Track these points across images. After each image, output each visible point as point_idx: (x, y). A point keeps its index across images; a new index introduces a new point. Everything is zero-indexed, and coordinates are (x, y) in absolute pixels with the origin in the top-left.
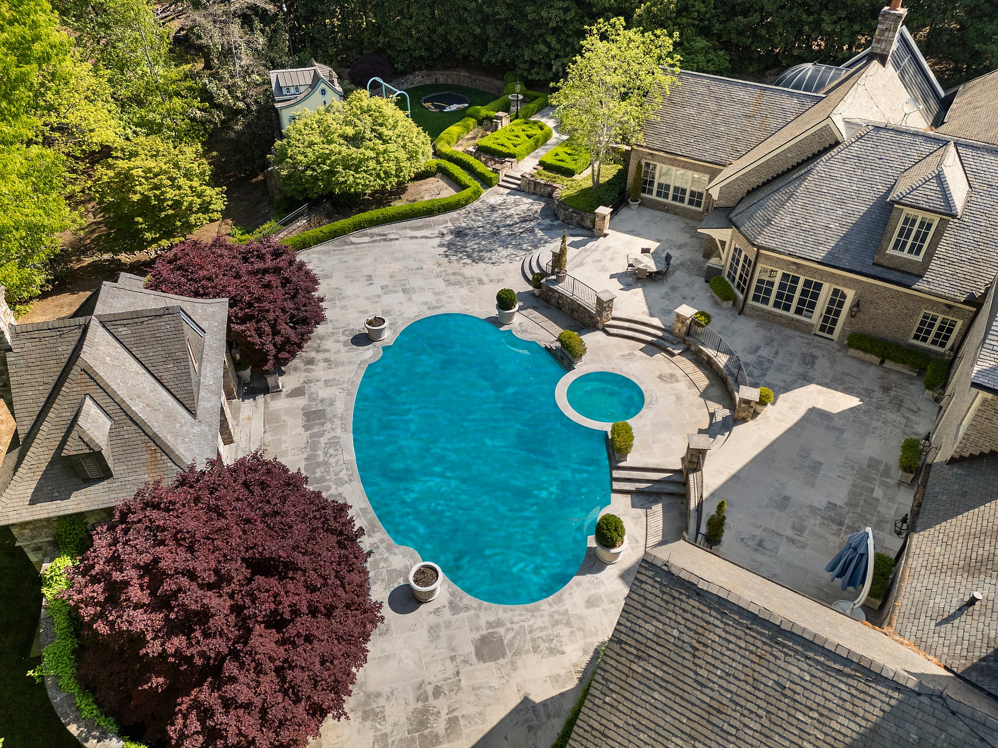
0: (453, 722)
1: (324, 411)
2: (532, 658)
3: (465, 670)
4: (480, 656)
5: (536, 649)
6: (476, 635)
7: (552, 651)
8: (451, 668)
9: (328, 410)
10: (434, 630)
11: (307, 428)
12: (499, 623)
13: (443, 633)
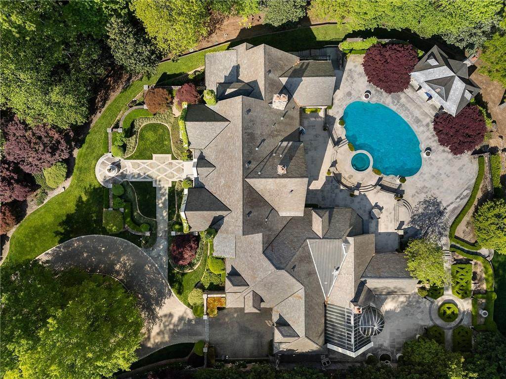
0: (347, 80)
1: (417, 123)
2: (342, 97)
3: (350, 88)
4: (350, 92)
5: (342, 98)
6: (353, 95)
7: (340, 100)
8: (353, 87)
9: (416, 124)
10: (360, 91)
11: (416, 117)
12: (351, 99)
13: (358, 92)
